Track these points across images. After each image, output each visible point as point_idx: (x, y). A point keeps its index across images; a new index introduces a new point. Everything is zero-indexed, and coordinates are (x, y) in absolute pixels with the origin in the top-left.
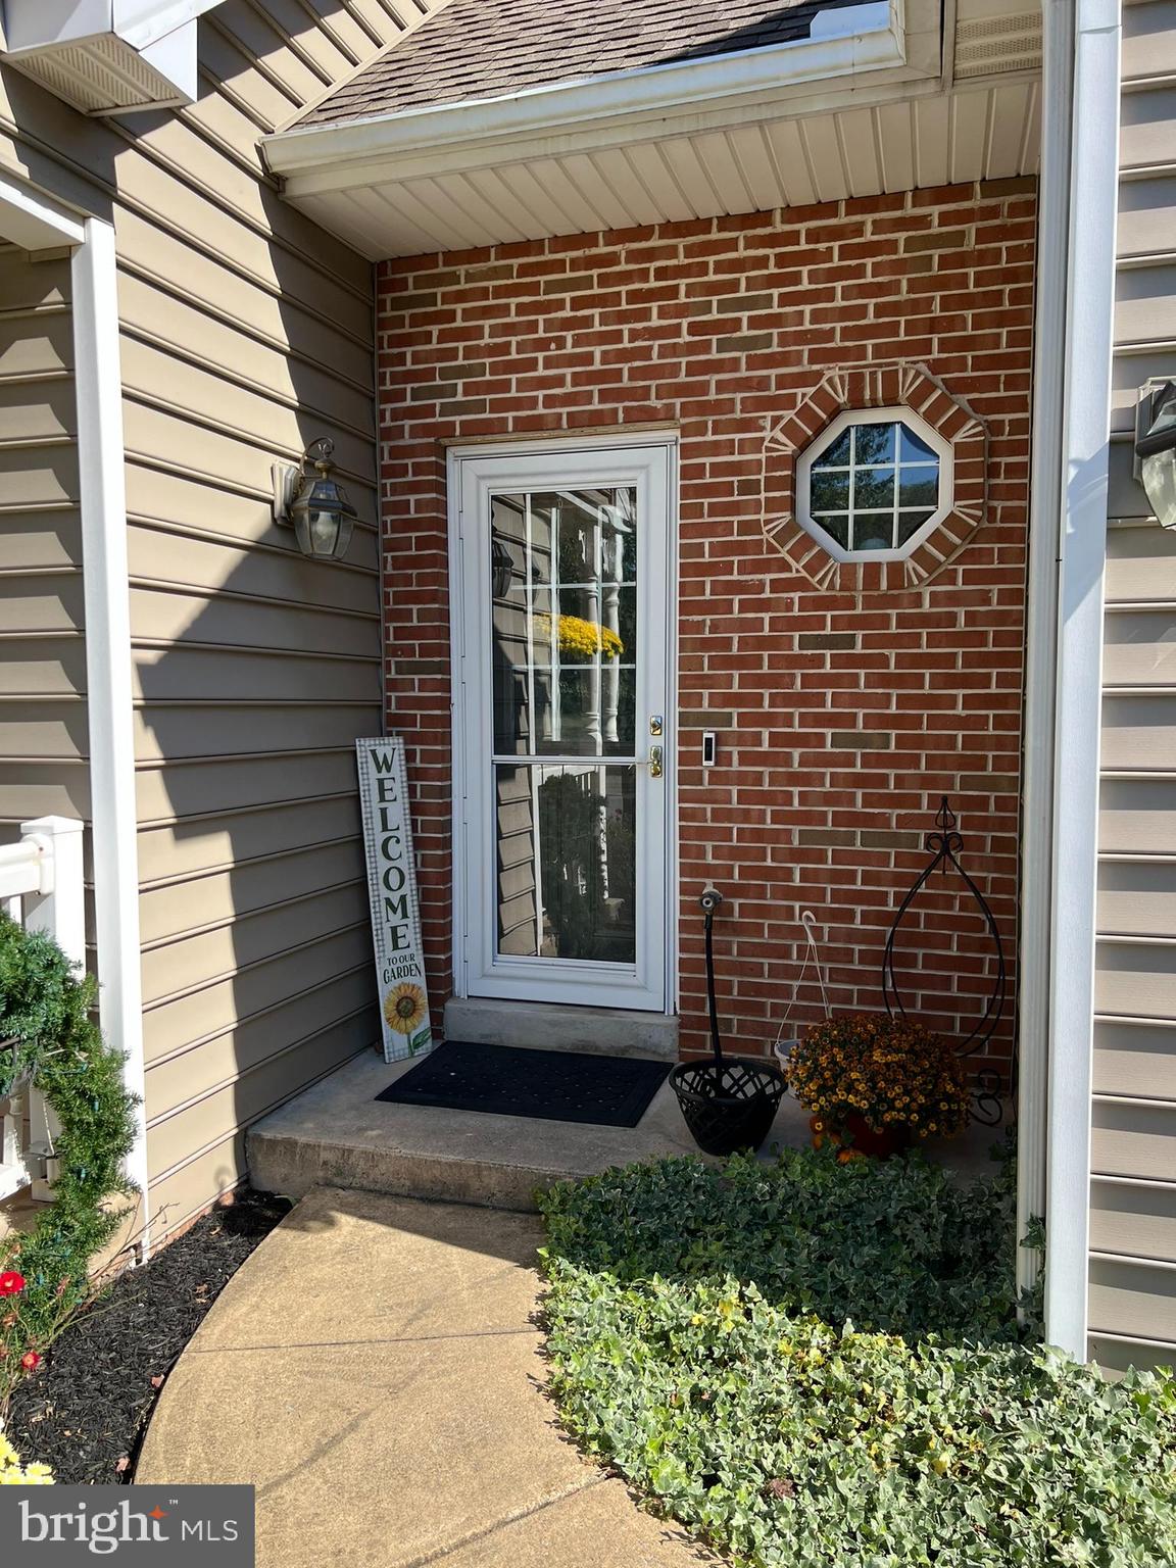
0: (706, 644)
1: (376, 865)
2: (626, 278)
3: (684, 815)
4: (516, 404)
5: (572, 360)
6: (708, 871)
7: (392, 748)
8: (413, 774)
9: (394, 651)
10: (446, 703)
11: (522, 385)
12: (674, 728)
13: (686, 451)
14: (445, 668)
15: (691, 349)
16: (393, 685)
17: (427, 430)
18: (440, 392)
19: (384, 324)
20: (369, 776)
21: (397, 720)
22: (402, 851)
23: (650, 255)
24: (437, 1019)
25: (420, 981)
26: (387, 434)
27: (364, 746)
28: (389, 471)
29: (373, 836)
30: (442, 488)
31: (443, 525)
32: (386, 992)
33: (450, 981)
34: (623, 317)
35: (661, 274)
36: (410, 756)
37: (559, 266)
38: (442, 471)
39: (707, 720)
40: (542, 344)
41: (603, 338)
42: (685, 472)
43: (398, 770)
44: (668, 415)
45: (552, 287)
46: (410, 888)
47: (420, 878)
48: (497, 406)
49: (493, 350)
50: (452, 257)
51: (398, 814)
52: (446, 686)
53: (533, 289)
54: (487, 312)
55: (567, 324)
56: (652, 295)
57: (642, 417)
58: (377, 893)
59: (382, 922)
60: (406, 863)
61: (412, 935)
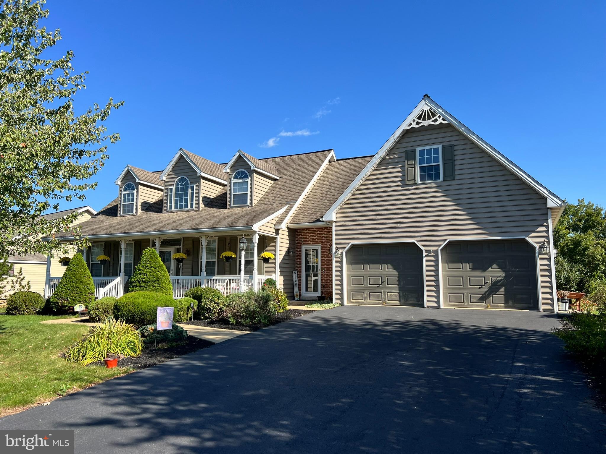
0: (323, 263)
1: (294, 282)
2: (317, 232)
3: (321, 278)
4: (307, 242)
5: (312, 238)
6: (323, 283)
7: (296, 272)
8: (298, 274)
9: (296, 263)
10: (301, 268)
11: (308, 240)
12: (321, 270)
13: (321, 246)
14: (301, 265)
15: (322, 238)
16: (296, 266)
17: (300, 244)
18: (301, 240)
19: (296, 234)
20: (294, 274)
21: (296, 269)
22: (297, 281)
23: (318, 230)
24: (300, 298)
25: (298, 293)
26: (296, 244)
27: (294, 272)
28: (296, 247)
29: (294, 280)
30: (301, 249)
31: (301, 252)
32: (295, 294)
33: (301, 294)
34: (316, 235)
35: (319, 232)
36: (298, 273)
37: (311, 230)
38: (301, 247)
39: (323, 269)
40: (310, 237)
41: (315, 237)
42: (321, 248)
43: (297, 273)
44: (320, 243)
45: (310, 232)
46: (297, 285)
47: (298, 284)
48: (306, 242)
49: (305, 237)
50: (302, 229)
51: (296, 278)
52: (301, 266)
53: (309, 232)
54: (305, 234)
55: (312, 235)
56: (319, 233)
57: (318, 243)
58: (294, 285)
59: (295, 288)
60: (297, 282)
61: (297, 289)
